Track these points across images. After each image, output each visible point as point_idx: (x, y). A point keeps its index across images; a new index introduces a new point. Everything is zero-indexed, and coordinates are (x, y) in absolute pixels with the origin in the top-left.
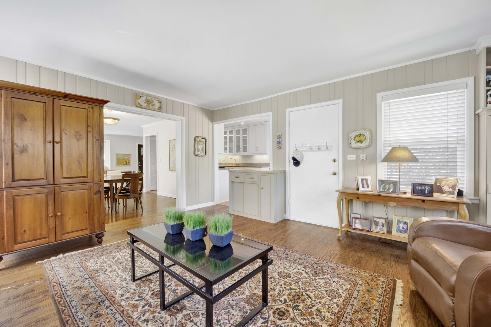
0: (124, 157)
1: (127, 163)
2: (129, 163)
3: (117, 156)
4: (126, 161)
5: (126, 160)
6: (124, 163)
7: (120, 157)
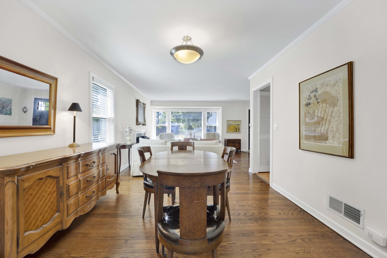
0: (235, 124)
1: (237, 130)
2: (239, 129)
3: (227, 122)
4: (236, 128)
5: (236, 126)
6: (234, 130)
7: (230, 123)
